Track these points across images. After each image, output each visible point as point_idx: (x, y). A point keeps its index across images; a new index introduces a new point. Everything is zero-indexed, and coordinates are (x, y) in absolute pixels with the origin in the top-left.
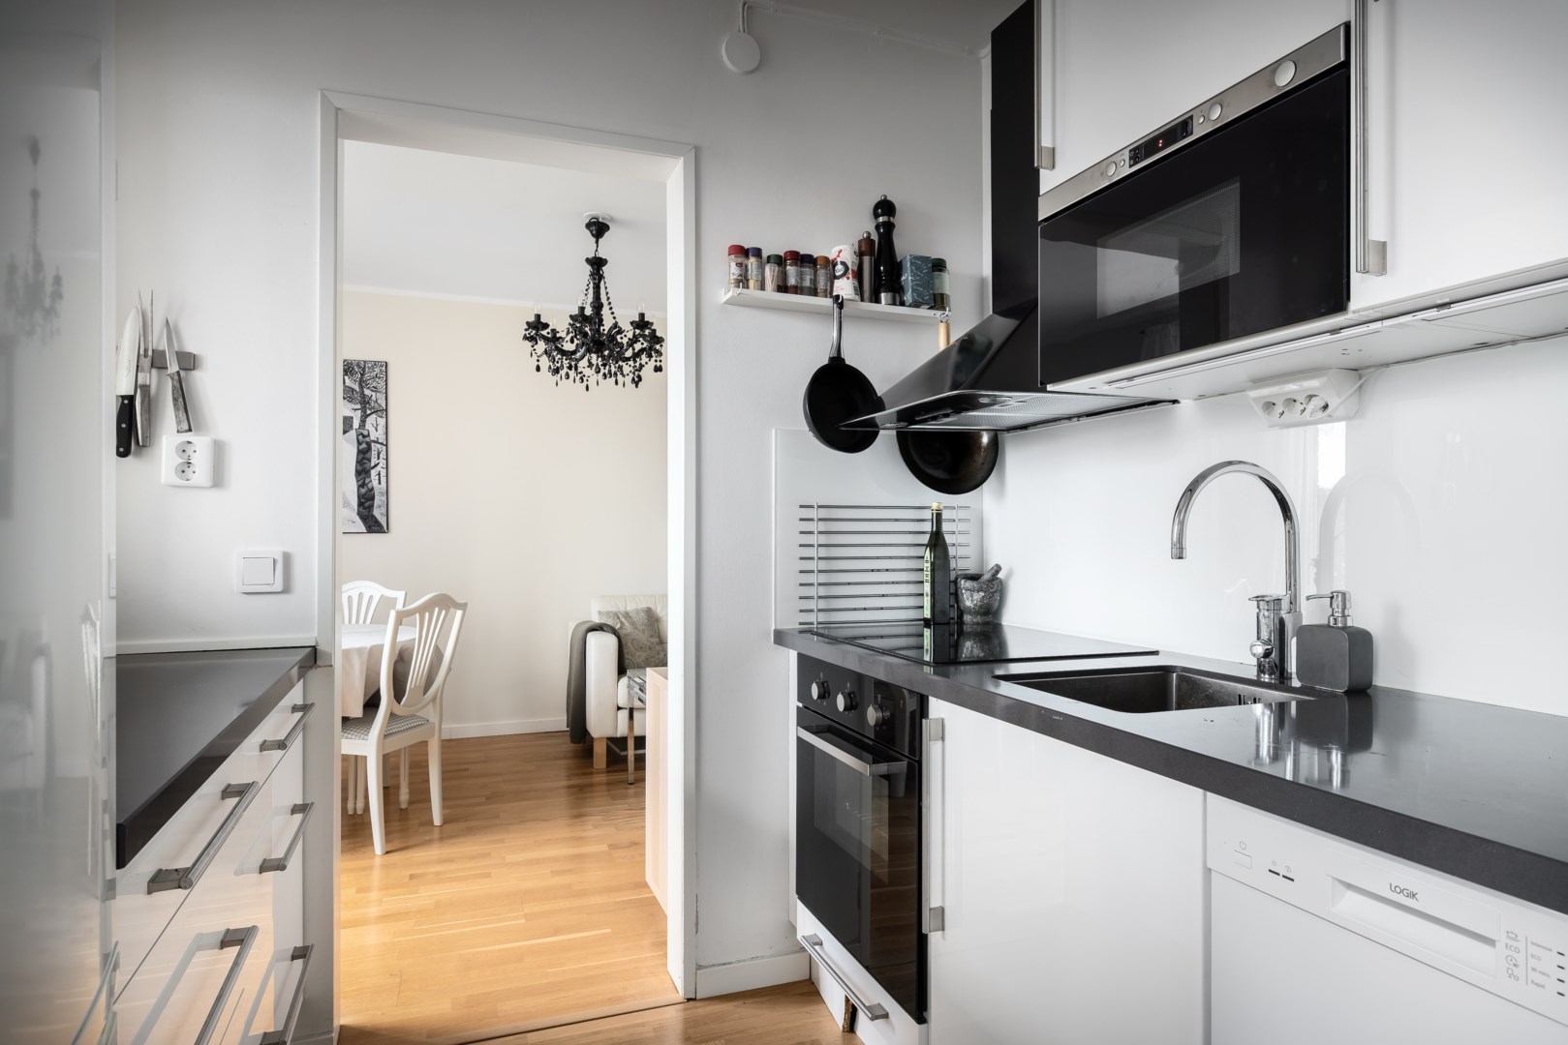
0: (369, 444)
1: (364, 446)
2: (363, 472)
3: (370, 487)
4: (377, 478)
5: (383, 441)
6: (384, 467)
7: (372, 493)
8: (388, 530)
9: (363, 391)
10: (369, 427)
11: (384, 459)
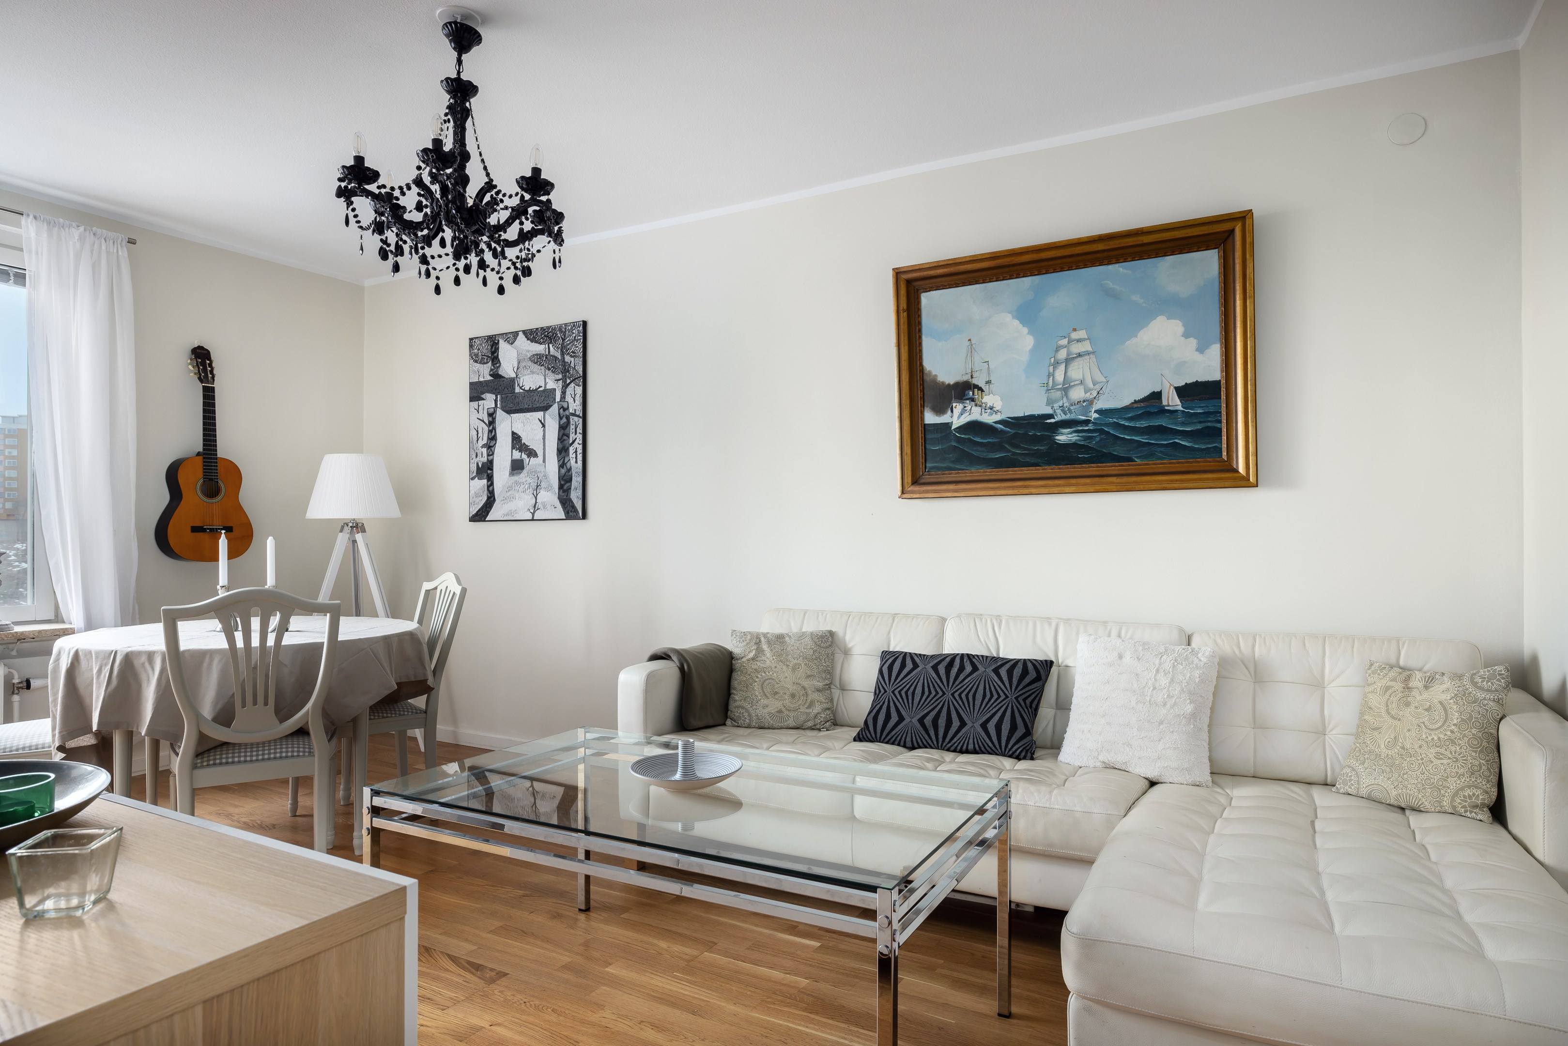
0: (568, 418)
1: (564, 420)
2: (563, 450)
3: (568, 467)
4: (574, 455)
5: (579, 412)
6: (581, 442)
7: (570, 473)
8: (584, 516)
9: (564, 358)
10: (569, 398)
11: (580, 433)
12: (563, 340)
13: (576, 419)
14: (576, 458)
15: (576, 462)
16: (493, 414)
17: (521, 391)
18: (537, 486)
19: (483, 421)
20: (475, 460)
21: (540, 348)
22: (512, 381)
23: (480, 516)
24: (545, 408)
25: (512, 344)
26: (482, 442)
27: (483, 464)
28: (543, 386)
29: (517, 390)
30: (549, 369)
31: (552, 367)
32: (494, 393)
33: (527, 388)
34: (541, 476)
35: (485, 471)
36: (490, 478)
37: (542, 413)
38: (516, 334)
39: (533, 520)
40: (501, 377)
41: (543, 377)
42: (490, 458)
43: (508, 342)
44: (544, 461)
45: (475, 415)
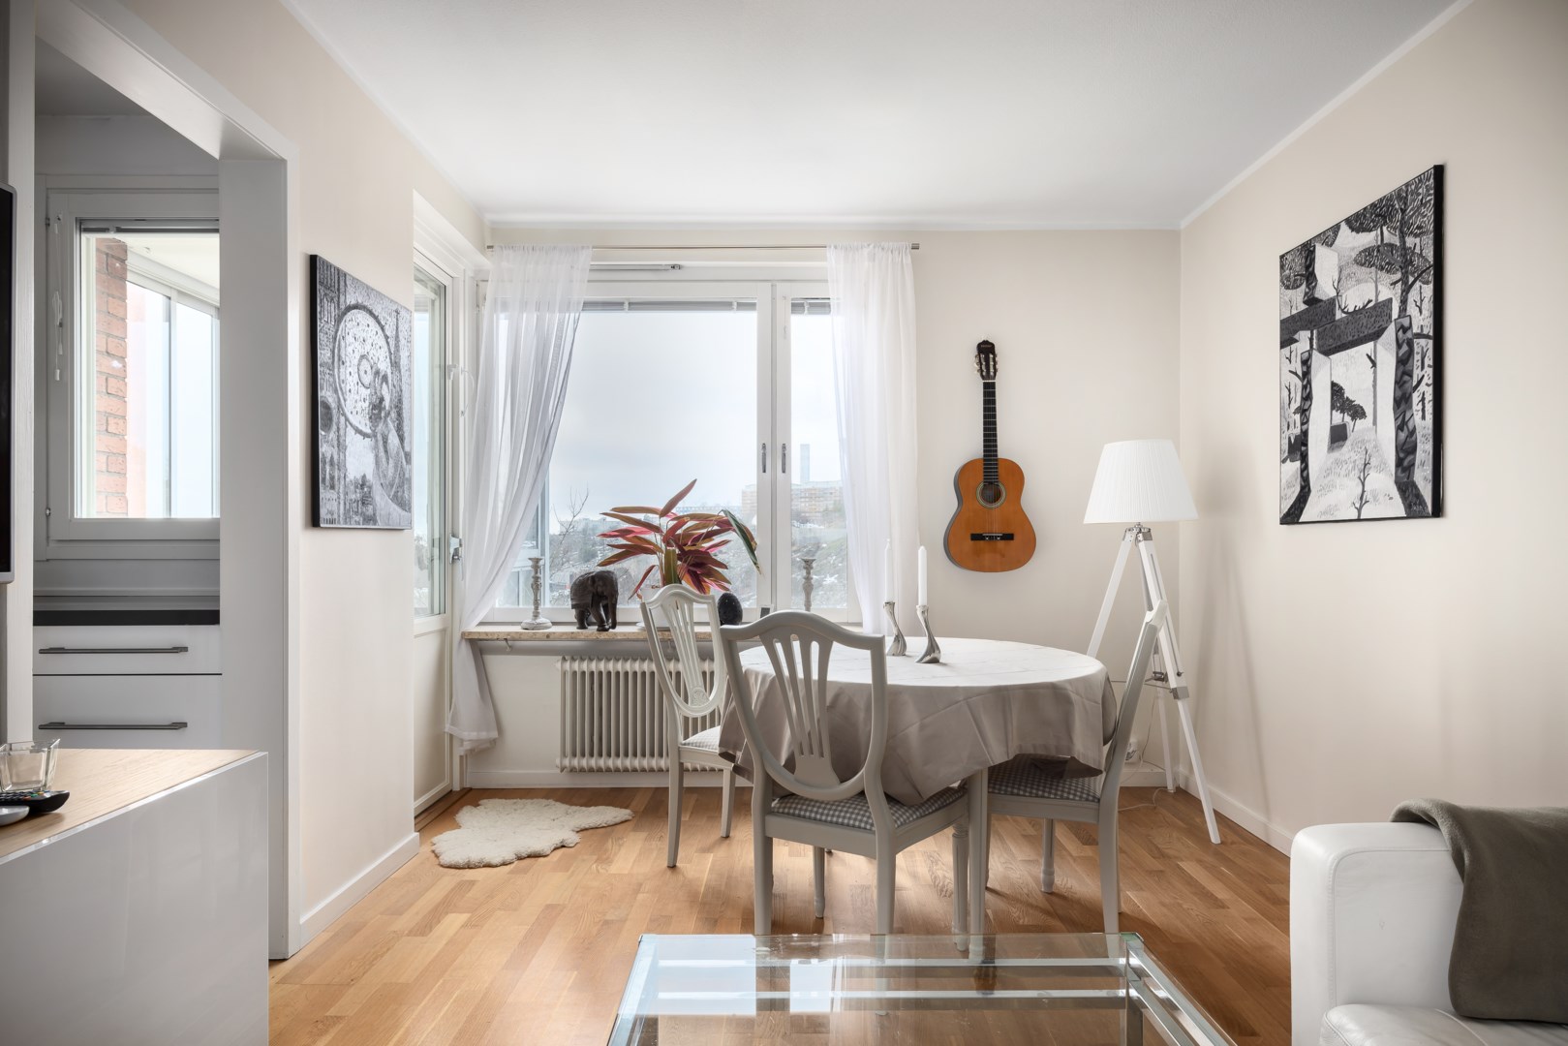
0: (1410, 344)
1: (1405, 348)
2: (1402, 401)
3: (1411, 428)
4: (1420, 406)
5: (1429, 330)
6: (1431, 381)
7: (1413, 438)
8: (1438, 511)
9: (1404, 243)
10: (1412, 310)
11: (1429, 366)
12: (1403, 211)
13: (1423, 342)
14: (1423, 410)
15: (1423, 417)
16: (1307, 360)
17: (1344, 315)
18: (1365, 465)
19: (1296, 374)
20: (1287, 434)
21: (1368, 239)
22: (1332, 302)
23: (1292, 516)
24: (1376, 336)
25: (1331, 245)
26: (1295, 405)
27: (1296, 437)
28: (1374, 299)
29: (1339, 315)
30: (1382, 269)
31: (1387, 263)
32: (1308, 329)
33: (1351, 309)
34: (1370, 446)
35: (1298, 448)
36: (1304, 458)
37: (1371, 344)
38: (1336, 229)
39: (1359, 520)
40: (1318, 301)
41: (1374, 284)
42: (1305, 427)
43: (1327, 245)
44: (1375, 423)
45: (1287, 366)
